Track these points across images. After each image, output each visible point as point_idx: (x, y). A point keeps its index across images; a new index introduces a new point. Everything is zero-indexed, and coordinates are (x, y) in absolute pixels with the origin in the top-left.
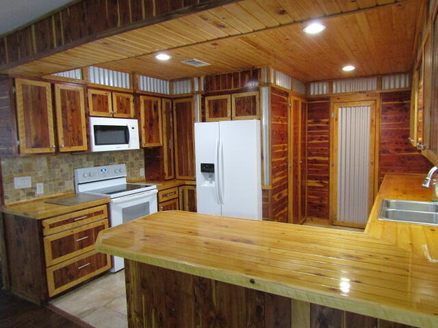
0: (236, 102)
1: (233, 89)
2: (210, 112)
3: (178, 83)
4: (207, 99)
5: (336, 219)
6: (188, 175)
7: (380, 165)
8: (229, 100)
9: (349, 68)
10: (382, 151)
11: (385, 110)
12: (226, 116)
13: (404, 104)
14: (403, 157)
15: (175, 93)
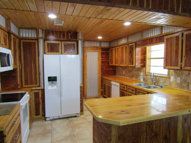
0: (64, 45)
1: (62, 39)
2: (48, 49)
3: (24, 30)
4: (46, 42)
5: (87, 96)
6: (32, 84)
7: (101, 73)
8: (60, 44)
9: (100, 38)
10: (102, 69)
11: (102, 54)
12: (59, 52)
13: (107, 52)
14: (108, 70)
15: (21, 36)
